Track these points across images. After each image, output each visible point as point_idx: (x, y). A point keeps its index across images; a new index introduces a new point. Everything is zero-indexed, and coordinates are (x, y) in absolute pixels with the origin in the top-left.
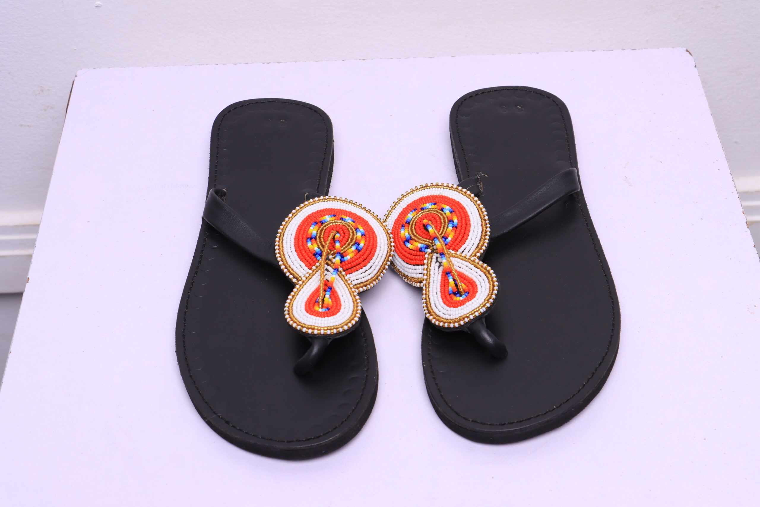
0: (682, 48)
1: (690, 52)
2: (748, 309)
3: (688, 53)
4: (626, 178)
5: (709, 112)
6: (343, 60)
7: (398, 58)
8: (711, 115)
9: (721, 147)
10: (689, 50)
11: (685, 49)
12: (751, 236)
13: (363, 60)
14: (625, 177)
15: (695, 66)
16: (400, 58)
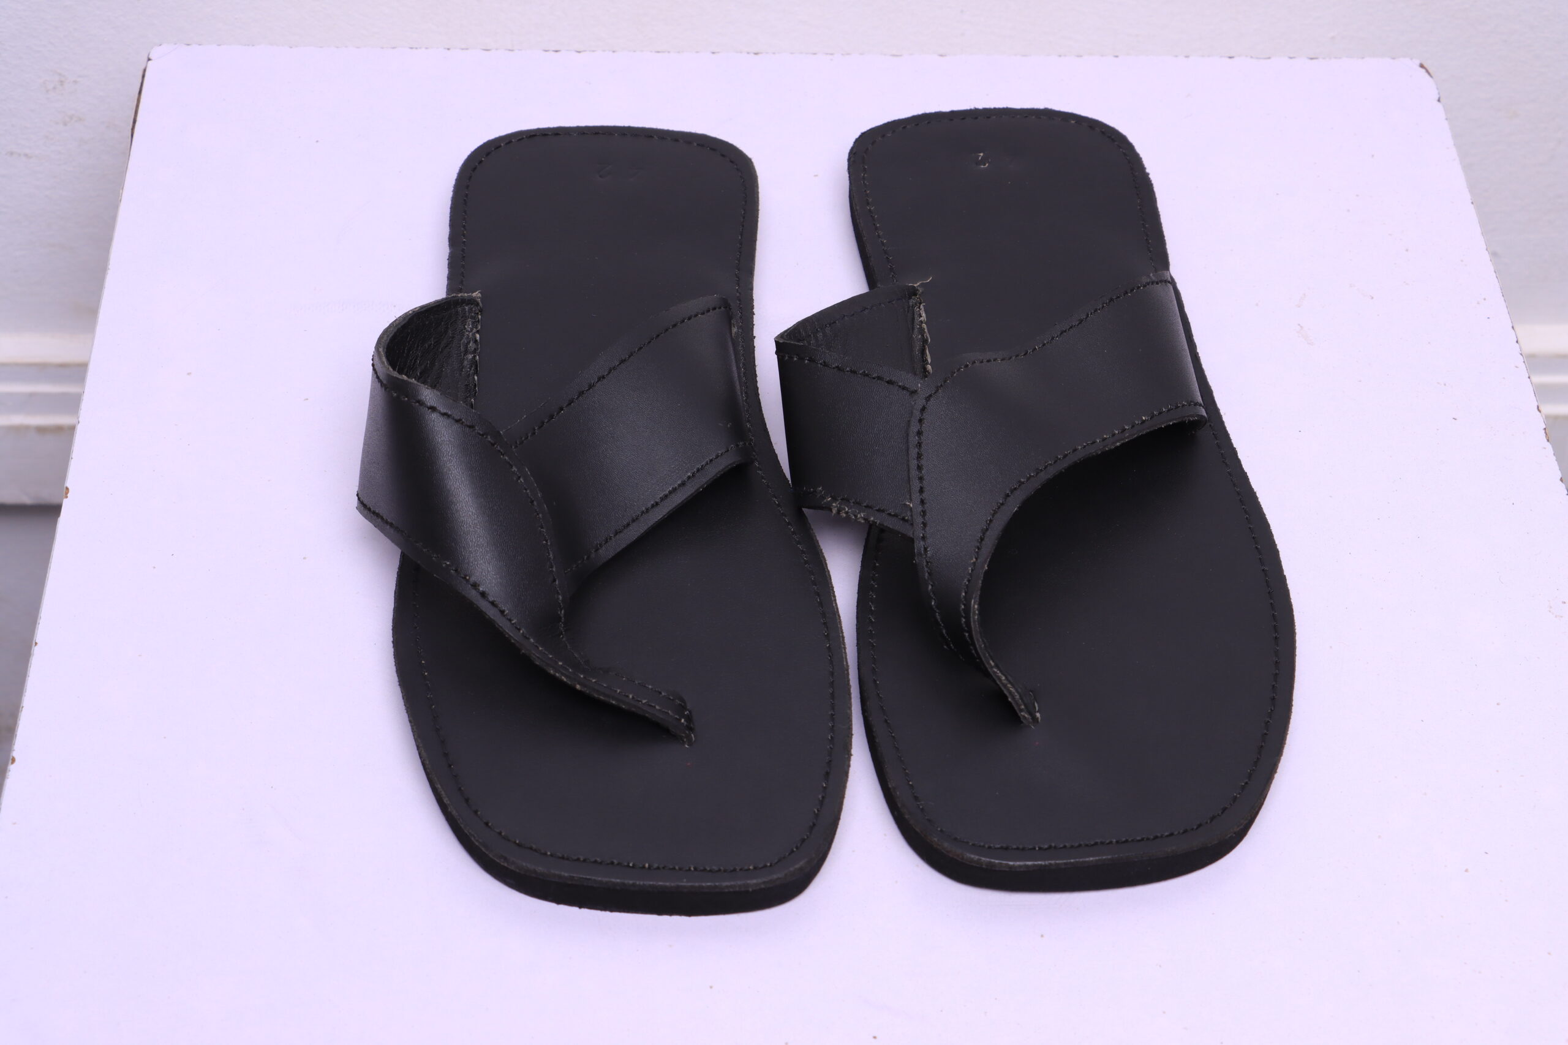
0: (1411, 59)
1: (1428, 69)
2: (1551, 607)
3: (1424, 70)
4: (1301, 327)
5: (1468, 197)
6: (713, 53)
7: (827, 54)
8: (1472, 203)
9: (1493, 270)
10: (1425, 65)
11: (1418, 62)
12: (1554, 458)
13: (756, 54)
14: (1299, 325)
15: (1437, 99)
16: (832, 54)
